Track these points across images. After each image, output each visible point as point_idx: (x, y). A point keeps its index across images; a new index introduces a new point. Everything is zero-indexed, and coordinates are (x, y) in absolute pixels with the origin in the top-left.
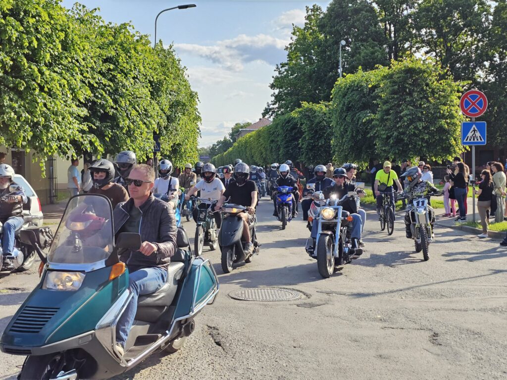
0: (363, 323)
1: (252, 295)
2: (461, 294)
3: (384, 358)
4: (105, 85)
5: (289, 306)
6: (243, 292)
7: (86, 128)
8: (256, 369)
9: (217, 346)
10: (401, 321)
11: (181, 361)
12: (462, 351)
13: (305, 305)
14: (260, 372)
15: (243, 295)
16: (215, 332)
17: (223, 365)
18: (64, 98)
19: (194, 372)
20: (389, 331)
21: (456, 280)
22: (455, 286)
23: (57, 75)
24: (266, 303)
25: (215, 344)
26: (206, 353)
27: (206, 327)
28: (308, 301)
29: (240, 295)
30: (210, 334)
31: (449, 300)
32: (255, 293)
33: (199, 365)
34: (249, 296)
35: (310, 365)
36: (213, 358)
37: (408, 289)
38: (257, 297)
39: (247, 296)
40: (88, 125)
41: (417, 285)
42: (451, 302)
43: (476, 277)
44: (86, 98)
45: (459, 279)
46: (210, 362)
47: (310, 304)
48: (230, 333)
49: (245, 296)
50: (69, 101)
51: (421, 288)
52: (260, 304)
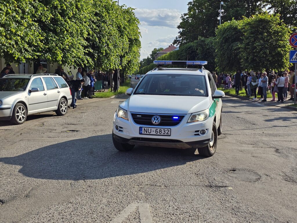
0: (243, 145)
3: (255, 157)
10: (261, 144)
20: (256, 148)
31: (283, 137)
40: (87, 50)
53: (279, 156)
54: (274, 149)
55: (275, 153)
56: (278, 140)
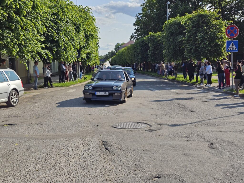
0: (177, 139)
1: (124, 126)
2: (225, 124)
3: (186, 155)
4: (53, 26)
5: (141, 131)
6: (119, 124)
7: (44, 46)
8: (125, 161)
9: (106, 150)
10: (195, 137)
11: (89, 157)
12: (224, 151)
13: (149, 130)
14: (127, 162)
15: (119, 126)
16: (105, 143)
17: (109, 159)
18: (33, 32)
19: (95, 163)
20: (189, 142)
21: (223, 117)
22: (222, 120)
23: (29, 21)
24: (130, 129)
25: (105, 149)
26: (101, 154)
27: (101, 141)
28: (151, 128)
29: (118, 126)
30: (103, 145)
31: (219, 127)
32: (125, 125)
33: (97, 159)
34: (122, 126)
35: (150, 159)
36: (104, 156)
37: (199, 122)
38: (126, 127)
39: (121, 126)
40: (45, 45)
41: (203, 120)
42: (220, 128)
43: (232, 116)
44: (43, 32)
45: (224, 117)
46: (103, 158)
47: (151, 130)
48: (113, 144)
49: (120, 126)
50: (36, 34)
51: (205, 121)
52: (127, 130)
53: (213, 153)
54: (208, 143)
55: (208, 149)
56: (214, 131)
